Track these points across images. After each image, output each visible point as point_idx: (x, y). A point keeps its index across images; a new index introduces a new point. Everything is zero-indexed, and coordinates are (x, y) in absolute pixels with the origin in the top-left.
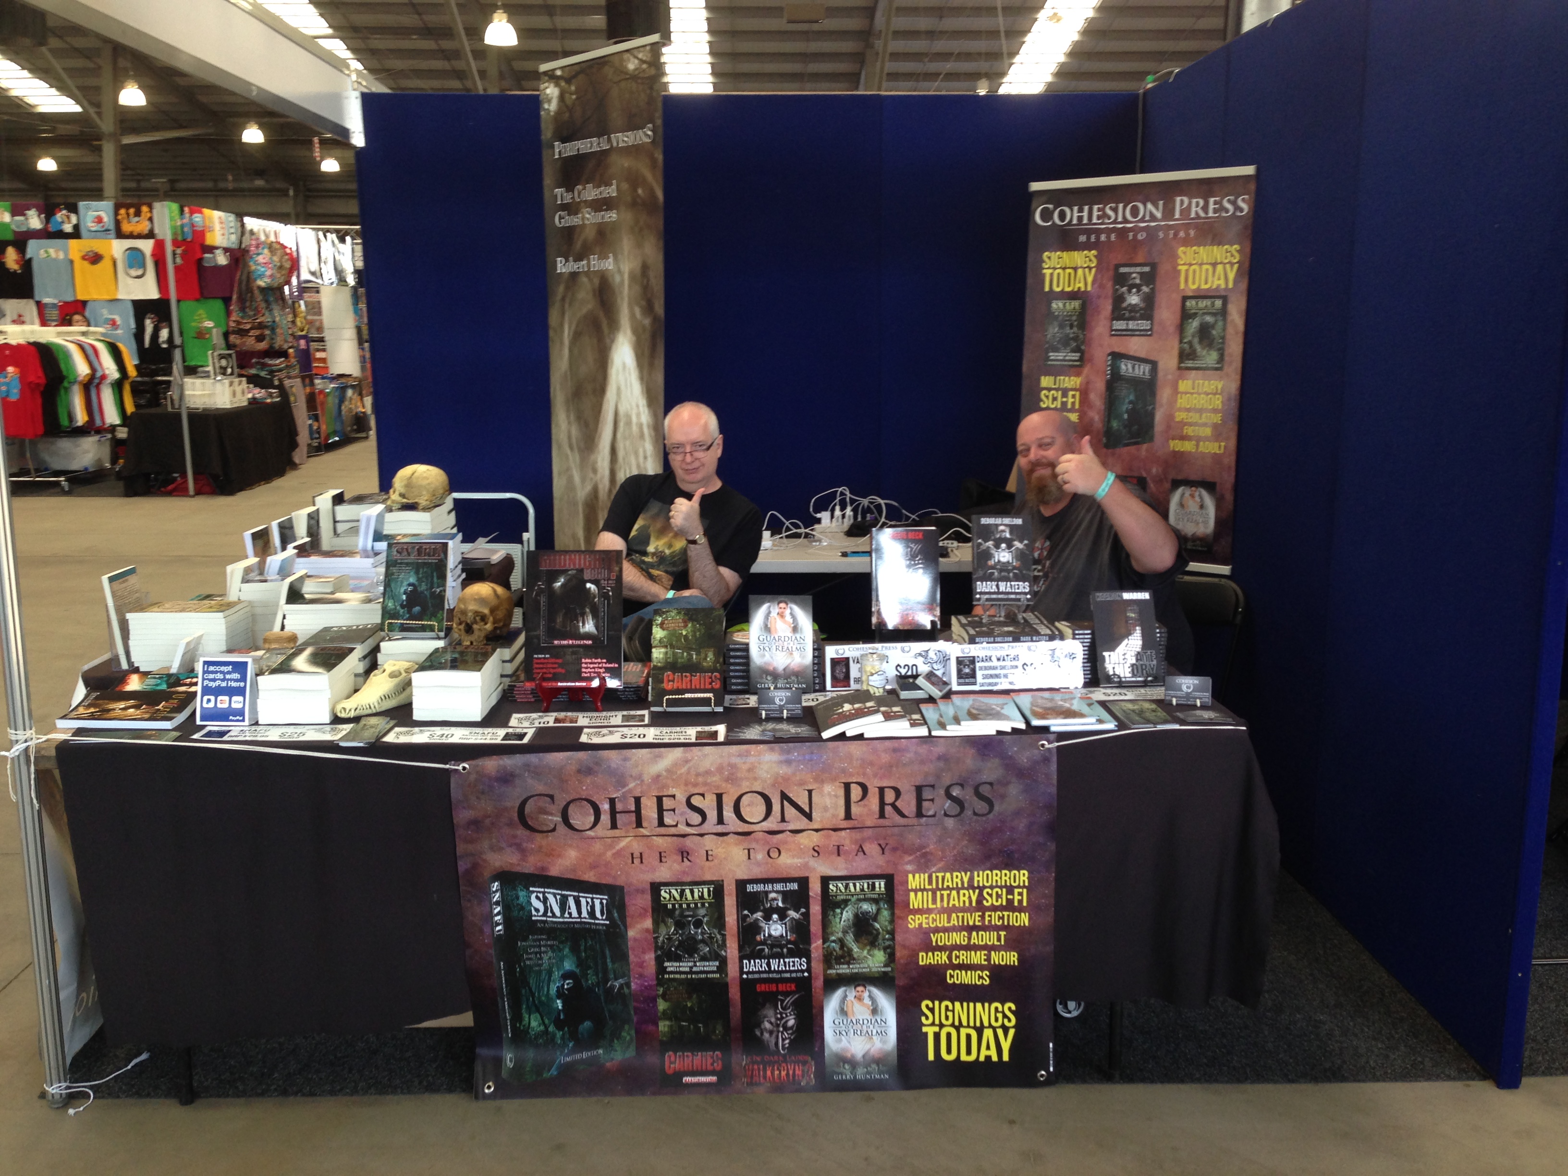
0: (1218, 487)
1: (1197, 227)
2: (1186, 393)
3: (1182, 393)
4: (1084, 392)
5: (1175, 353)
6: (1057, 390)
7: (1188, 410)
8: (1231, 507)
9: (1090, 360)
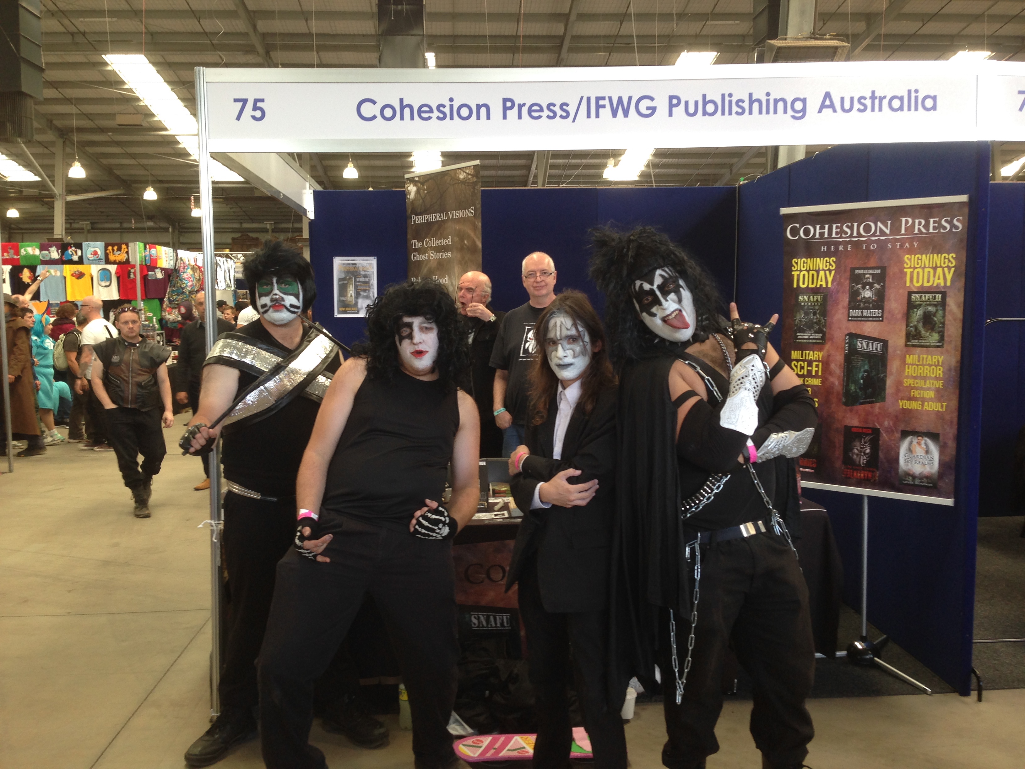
0: (941, 437)
1: (919, 240)
2: (912, 365)
3: (909, 365)
4: (826, 363)
5: (903, 334)
6: (803, 361)
7: (915, 378)
8: (954, 453)
9: (831, 339)
